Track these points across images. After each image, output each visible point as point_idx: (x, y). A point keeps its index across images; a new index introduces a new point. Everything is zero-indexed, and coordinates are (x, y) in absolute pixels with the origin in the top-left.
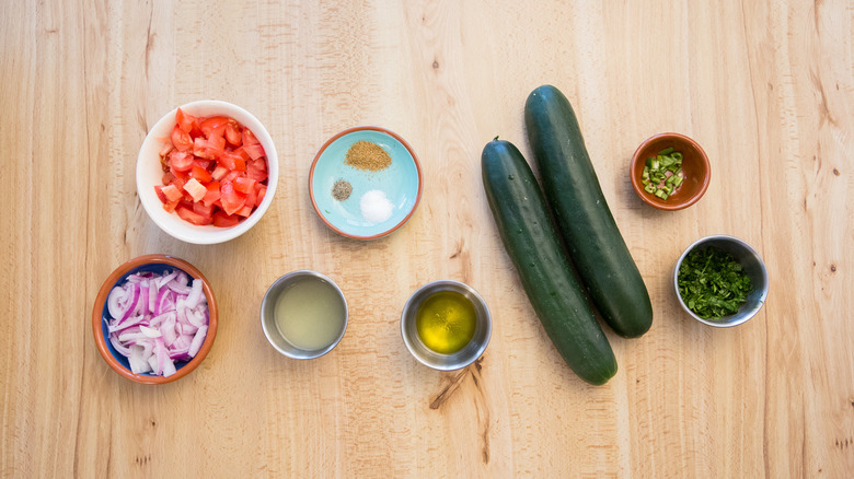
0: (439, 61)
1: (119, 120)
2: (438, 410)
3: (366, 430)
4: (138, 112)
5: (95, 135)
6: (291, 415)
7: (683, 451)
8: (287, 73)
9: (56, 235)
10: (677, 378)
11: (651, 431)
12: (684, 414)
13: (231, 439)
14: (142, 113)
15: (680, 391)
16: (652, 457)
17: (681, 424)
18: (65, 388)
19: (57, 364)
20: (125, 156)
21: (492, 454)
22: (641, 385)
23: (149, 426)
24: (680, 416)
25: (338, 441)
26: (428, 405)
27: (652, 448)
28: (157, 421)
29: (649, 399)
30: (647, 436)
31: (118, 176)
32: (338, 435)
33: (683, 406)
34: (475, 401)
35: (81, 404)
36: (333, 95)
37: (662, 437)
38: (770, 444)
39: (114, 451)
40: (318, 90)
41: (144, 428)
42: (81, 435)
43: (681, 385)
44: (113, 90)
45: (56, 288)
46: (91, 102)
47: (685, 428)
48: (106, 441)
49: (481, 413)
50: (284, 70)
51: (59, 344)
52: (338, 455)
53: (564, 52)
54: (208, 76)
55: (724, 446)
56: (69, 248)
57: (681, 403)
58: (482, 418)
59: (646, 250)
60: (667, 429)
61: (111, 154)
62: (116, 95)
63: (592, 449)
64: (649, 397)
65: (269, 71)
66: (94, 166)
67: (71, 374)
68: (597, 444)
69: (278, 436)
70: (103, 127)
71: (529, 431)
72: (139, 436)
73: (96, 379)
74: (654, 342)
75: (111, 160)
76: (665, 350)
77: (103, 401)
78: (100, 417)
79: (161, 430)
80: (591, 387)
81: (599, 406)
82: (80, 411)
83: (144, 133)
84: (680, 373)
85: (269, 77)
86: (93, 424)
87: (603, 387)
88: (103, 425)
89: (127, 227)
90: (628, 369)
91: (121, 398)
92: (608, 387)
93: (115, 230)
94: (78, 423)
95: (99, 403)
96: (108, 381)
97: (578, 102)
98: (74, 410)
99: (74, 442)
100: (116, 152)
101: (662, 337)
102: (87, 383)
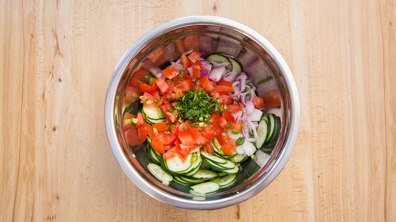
0: (217, 6)
1: (41, 32)
4: (52, 28)
5: (28, 39)
7: (342, 214)
8: (135, 10)
9: (4, 94)
10: (339, 175)
11: (325, 203)
12: (343, 194)
13: (100, 206)
14: (54, 29)
15: (341, 182)
16: (326, 217)
17: (341, 200)
18: (8, 178)
19: (4, 165)
20: (44, 52)
21: (242, 215)
22: (320, 179)
23: (55, 199)
24: (341, 195)
27: (326, 212)
28: (60, 196)
29: (325, 186)
30: (323, 206)
31: (41, 63)
33: (342, 190)
35: (17, 187)
36: (160, 22)
37: (331, 206)
38: (388, 211)
39: (35, 213)
40: (151, 19)
41: (52, 200)
42: (17, 204)
44: (38, 16)
45: (4, 123)
46: (26, 22)
47: (343, 201)
48: (31, 207)
50: (133, 8)
51: (5, 154)
52: (159, 215)
53: (283, 3)
54: (92, 10)
55: (364, 211)
56: (12, 101)
57: (341, 189)
59: (324, 108)
60: (334, 202)
61: (36, 51)
62: (40, 18)
63: (294, 212)
65: (125, 8)
66: (27, 57)
67: (12, 170)
68: (297, 210)
69: (126, 204)
70: (32, 36)
71: (261, 202)
72: (49, 204)
73: (26, 174)
74: (327, 156)
75: (36, 54)
76: (333, 160)
77: (29, 186)
78: (27, 194)
79: (62, 201)
80: (294, 179)
81: (299, 189)
82: (16, 191)
83: (56, 40)
84: (341, 172)
85: (125, 12)
86: (23, 198)
87: (301, 180)
88: (29, 199)
89: (45, 90)
90: (314, 170)
91: (40, 184)
92: (303, 180)
93: (39, 92)
94: (15, 198)
95: (27, 187)
96: (33, 175)
97: (290, 30)
98: (13, 190)
99: (13, 208)
100: (39, 50)
101: (331, 154)
102: (21, 175)
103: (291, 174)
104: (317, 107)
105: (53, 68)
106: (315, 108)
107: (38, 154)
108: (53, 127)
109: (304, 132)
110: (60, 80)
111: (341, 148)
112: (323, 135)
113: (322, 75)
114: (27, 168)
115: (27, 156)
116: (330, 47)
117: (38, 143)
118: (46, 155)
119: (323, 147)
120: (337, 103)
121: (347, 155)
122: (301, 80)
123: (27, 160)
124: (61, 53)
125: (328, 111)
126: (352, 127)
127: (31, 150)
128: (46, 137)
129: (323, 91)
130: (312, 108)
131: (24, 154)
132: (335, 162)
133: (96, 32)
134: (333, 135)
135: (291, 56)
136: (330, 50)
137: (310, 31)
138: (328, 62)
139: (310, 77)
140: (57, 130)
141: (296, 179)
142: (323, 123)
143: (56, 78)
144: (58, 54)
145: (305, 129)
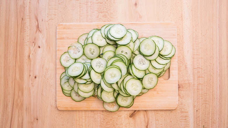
0: (137, 3)
1: (28, 17)
2: (132, 118)
3: (108, 123)
4: (35, 15)
5: (20, 21)
6: (84, 118)
8: (86, 4)
9: (5, 55)
10: (210, 110)
12: (211, 122)
13: (63, 125)
14: (36, 15)
15: (211, 115)
17: (210, 125)
18: (7, 107)
19: (4, 98)
20: (30, 29)
22: (198, 112)
23: (36, 120)
25: (99, 127)
26: (129, 116)
28: (39, 118)
29: (200, 117)
31: (28, 36)
32: (99, 125)
33: (211, 120)
34: (144, 115)
35: (12, 112)
36: (101, 13)
40: (96, 10)
41: (34, 121)
42: (12, 122)
43: (211, 113)
44: (26, 7)
45: (5, 73)
46: (18, 10)
47: (212, 126)
48: (21, 124)
49: (146, 119)
50: (85, 3)
51: (5, 92)
53: (178, 2)
54: (59, 4)
56: (10, 59)
58: (146, 121)
59: (201, 69)
61: (25, 28)
62: (27, 8)
65: (80, 3)
66: (19, 32)
67: (9, 102)
69: (79, 124)
70: (23, 19)
71: (161, 125)
72: (32, 123)
73: (18, 104)
74: (203, 98)
75: (25, 30)
76: (206, 101)
77: (20, 111)
78: (19, 117)
79: (40, 122)
80: (182, 112)
81: (184, 118)
82: (12, 114)
83: (37, 22)
84: (211, 109)
85: (80, 5)
86: (16, 119)
87: (186, 112)
88: (20, 119)
89: (30, 53)
90: (194, 107)
91: (26, 110)
92: (187, 112)
93: (26, 54)
94: (11, 119)
95: (19, 112)
96: (22, 105)
97: (182, 19)
98: (10, 114)
99: (10, 124)
100: (27, 28)
101: (205, 97)
102: (15, 105)
103: (180, 109)
104: (197, 68)
105: (35, 39)
106: (196, 69)
107: (25, 92)
108: (34, 76)
109: (189, 83)
110: (39, 47)
111: (211, 93)
112: (200, 85)
113: (201, 48)
114: (19, 101)
115: (19, 93)
116: (206, 31)
117: (25, 85)
118: (30, 93)
119: (200, 93)
120: (209, 65)
121: (215, 98)
122: (188, 51)
123: (18, 96)
124: (40, 30)
125: (204, 70)
126: (219, 81)
127: (21, 90)
128: (31, 82)
129: (201, 58)
130: (194, 69)
131: (17, 92)
132: (207, 102)
133: (62, 18)
134: (206, 85)
135: (182, 36)
136: (207, 33)
137: (195, 20)
138: (205, 40)
139: (193, 49)
140: (37, 78)
141: (183, 112)
142: (201, 78)
143: (37, 46)
144: (38, 31)
145: (190, 82)
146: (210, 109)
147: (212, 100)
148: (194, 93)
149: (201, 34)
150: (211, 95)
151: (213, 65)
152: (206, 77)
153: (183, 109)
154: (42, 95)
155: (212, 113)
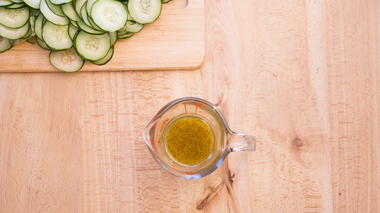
2: (203, 211)
26: (196, 207)
34: (228, 205)
43: (369, 198)
64: (347, 205)
146: (367, 190)
147: (372, 172)
148: (332, 156)
149: (345, 33)
150: (369, 161)
151: (372, 96)
152: (356, 122)
153: (310, 191)
154: (9, 164)
155: (371, 199)
